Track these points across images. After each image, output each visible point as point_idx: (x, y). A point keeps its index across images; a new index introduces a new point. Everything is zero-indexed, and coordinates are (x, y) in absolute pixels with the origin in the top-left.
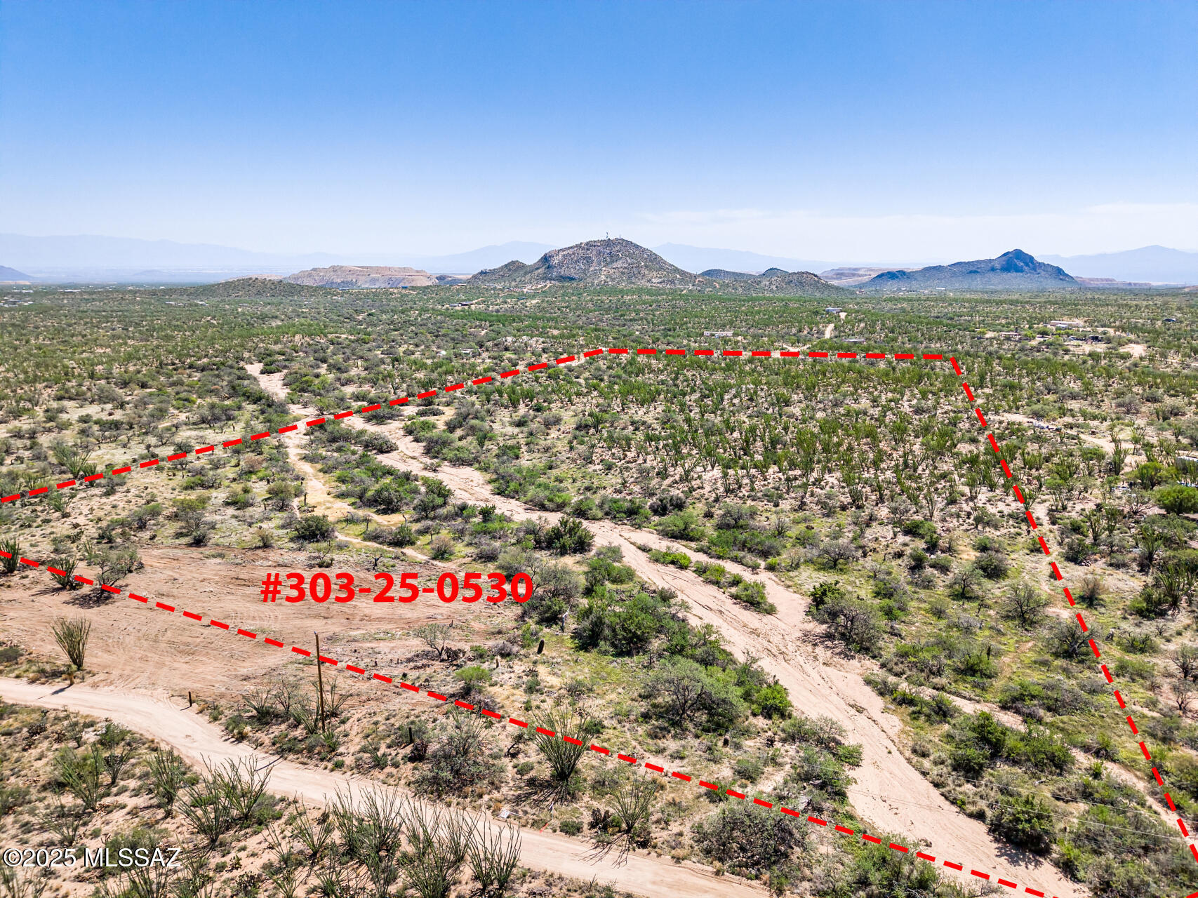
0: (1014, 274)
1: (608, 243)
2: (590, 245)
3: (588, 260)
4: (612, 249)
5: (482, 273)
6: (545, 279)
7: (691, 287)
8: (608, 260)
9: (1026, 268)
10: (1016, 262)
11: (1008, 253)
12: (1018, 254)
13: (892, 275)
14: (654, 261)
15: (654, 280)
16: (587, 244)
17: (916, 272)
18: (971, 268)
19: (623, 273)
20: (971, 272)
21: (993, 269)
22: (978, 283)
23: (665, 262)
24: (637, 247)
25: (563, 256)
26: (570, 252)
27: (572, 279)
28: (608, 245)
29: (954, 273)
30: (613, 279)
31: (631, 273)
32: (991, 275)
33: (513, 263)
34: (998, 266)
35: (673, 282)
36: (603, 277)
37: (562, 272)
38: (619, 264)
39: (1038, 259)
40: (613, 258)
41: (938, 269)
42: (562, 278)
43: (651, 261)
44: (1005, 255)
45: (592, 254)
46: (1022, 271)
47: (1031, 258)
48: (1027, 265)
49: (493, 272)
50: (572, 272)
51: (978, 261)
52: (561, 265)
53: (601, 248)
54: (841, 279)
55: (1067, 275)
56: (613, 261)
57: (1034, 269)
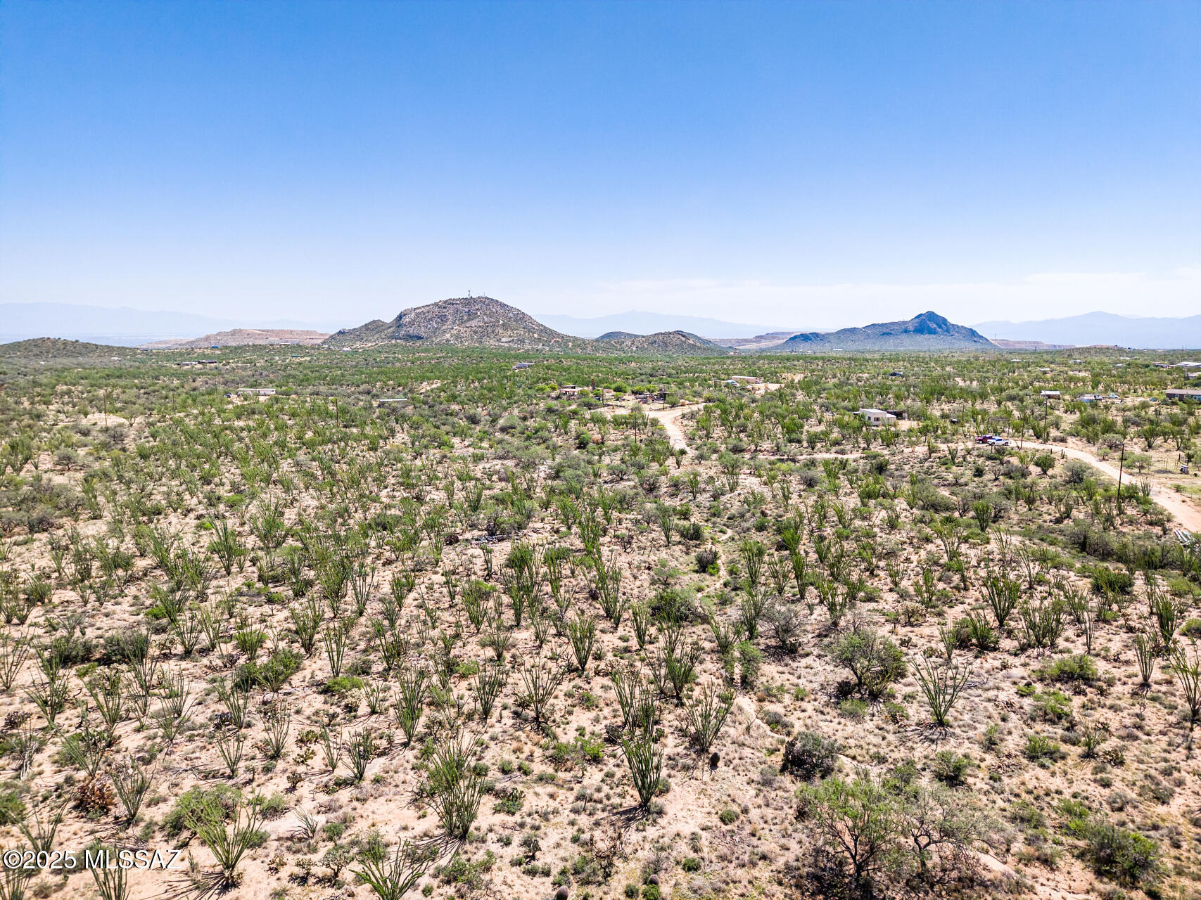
0: (927, 336)
1: (469, 302)
2: (449, 303)
3: (443, 319)
4: (468, 308)
5: (340, 333)
8: (464, 319)
9: (940, 330)
10: (929, 324)
11: (920, 315)
12: (931, 316)
13: (805, 337)
14: (520, 318)
15: (503, 340)
16: (445, 302)
17: (831, 334)
19: (476, 332)
20: (884, 334)
21: (906, 331)
22: (890, 346)
23: (533, 322)
24: (503, 305)
25: (417, 314)
26: (425, 310)
27: (419, 338)
28: (469, 303)
29: (868, 335)
30: (458, 338)
31: (487, 331)
32: (904, 336)
33: (374, 322)
34: (911, 328)
35: (522, 342)
36: (448, 336)
37: (412, 331)
38: (473, 323)
39: (952, 320)
40: (471, 316)
41: (853, 331)
42: (409, 337)
43: (516, 321)
44: (917, 317)
45: (449, 313)
46: (935, 333)
47: (944, 320)
48: (940, 327)
49: (351, 332)
50: (422, 332)
51: (892, 323)
52: (411, 323)
53: (460, 307)
54: (760, 342)
55: (981, 337)
56: (469, 320)
57: (948, 331)
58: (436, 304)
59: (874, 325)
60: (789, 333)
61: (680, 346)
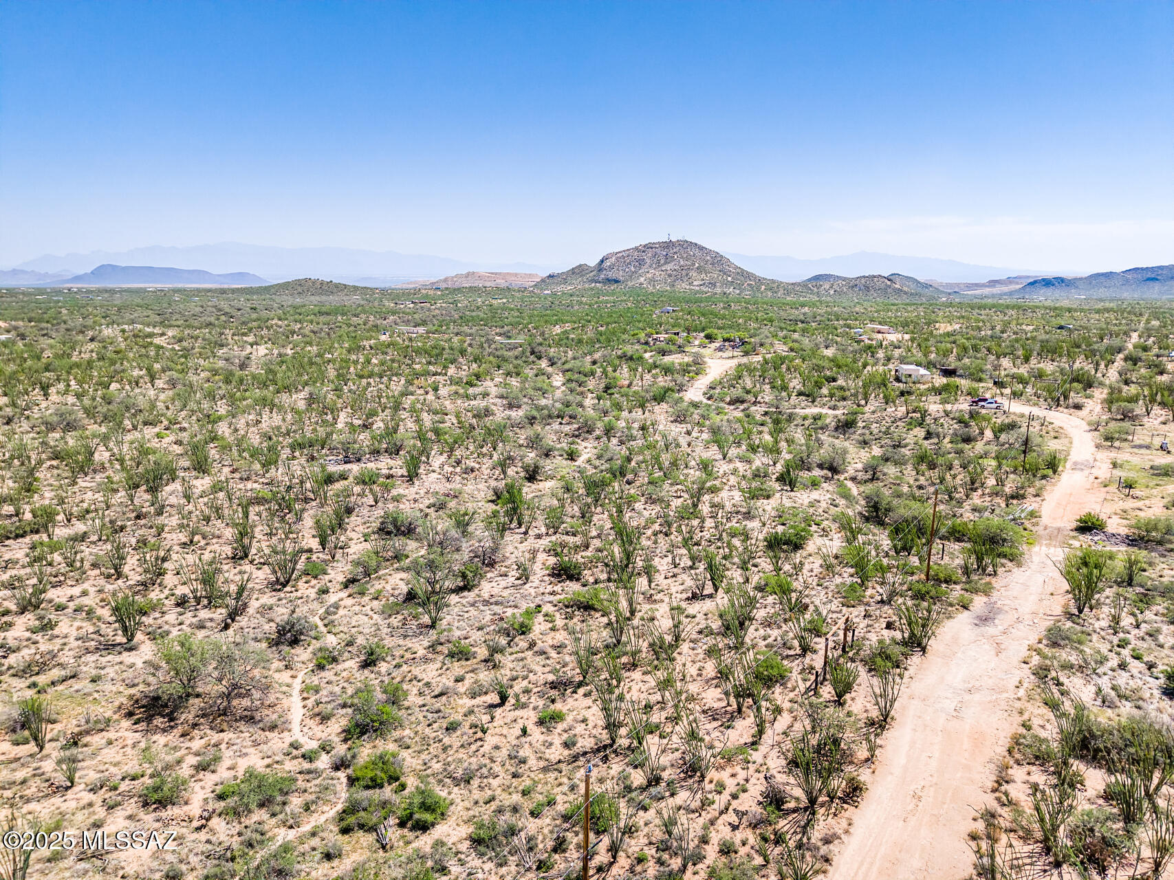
1: (668, 245)
2: (648, 247)
3: (641, 263)
4: (670, 251)
5: (551, 276)
8: (661, 262)
13: (1047, 283)
14: (715, 264)
15: (695, 283)
16: (645, 246)
17: (1081, 279)
18: (1150, 275)
19: (670, 276)
20: (1148, 279)
22: (1155, 291)
23: (729, 264)
24: (701, 248)
25: (617, 258)
26: (625, 254)
27: (617, 281)
28: (668, 247)
29: (1128, 280)
30: (657, 282)
31: (681, 274)
33: (580, 266)
37: (611, 275)
38: (668, 267)
40: (668, 259)
41: (1109, 275)
42: (608, 281)
43: (713, 264)
45: (647, 257)
49: (560, 275)
50: (620, 275)
51: (1160, 267)
52: (611, 267)
53: (658, 251)
54: (994, 286)
56: (666, 263)
58: (636, 249)
59: (1136, 269)
60: (1029, 277)
61: (884, 291)
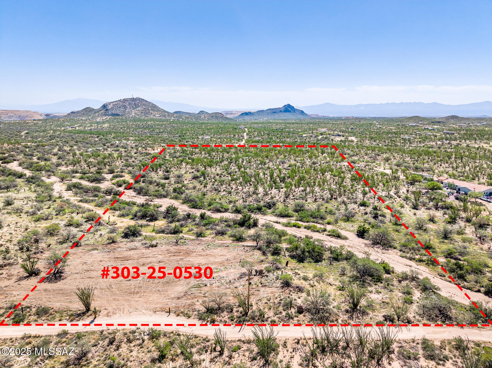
0: (288, 113)
1: (133, 99)
2: (125, 100)
3: (125, 107)
4: (136, 102)
5: (72, 113)
6: (105, 115)
7: (173, 119)
8: (134, 107)
10: (288, 109)
11: (285, 105)
12: (289, 105)
13: (246, 114)
14: (154, 107)
16: (124, 100)
17: (255, 112)
18: (274, 111)
19: (142, 112)
20: (274, 112)
21: (281, 111)
22: (276, 116)
23: (159, 108)
24: (146, 101)
25: (113, 105)
26: (116, 103)
27: (118, 115)
29: (268, 113)
30: (138, 115)
31: (146, 112)
32: (280, 113)
33: (88, 108)
34: (282, 110)
35: (165, 116)
36: (133, 114)
37: (114, 112)
38: (139, 109)
39: (295, 107)
40: (137, 106)
41: (262, 111)
42: (113, 115)
43: (153, 107)
44: (284, 106)
45: (127, 104)
46: (291, 112)
47: (293, 107)
48: (292, 110)
49: (78, 112)
50: (118, 112)
51: (276, 108)
52: (112, 109)
53: (130, 102)
55: (305, 113)
57: (294, 111)
58: (120, 101)
59: (270, 109)
60: (240, 112)
